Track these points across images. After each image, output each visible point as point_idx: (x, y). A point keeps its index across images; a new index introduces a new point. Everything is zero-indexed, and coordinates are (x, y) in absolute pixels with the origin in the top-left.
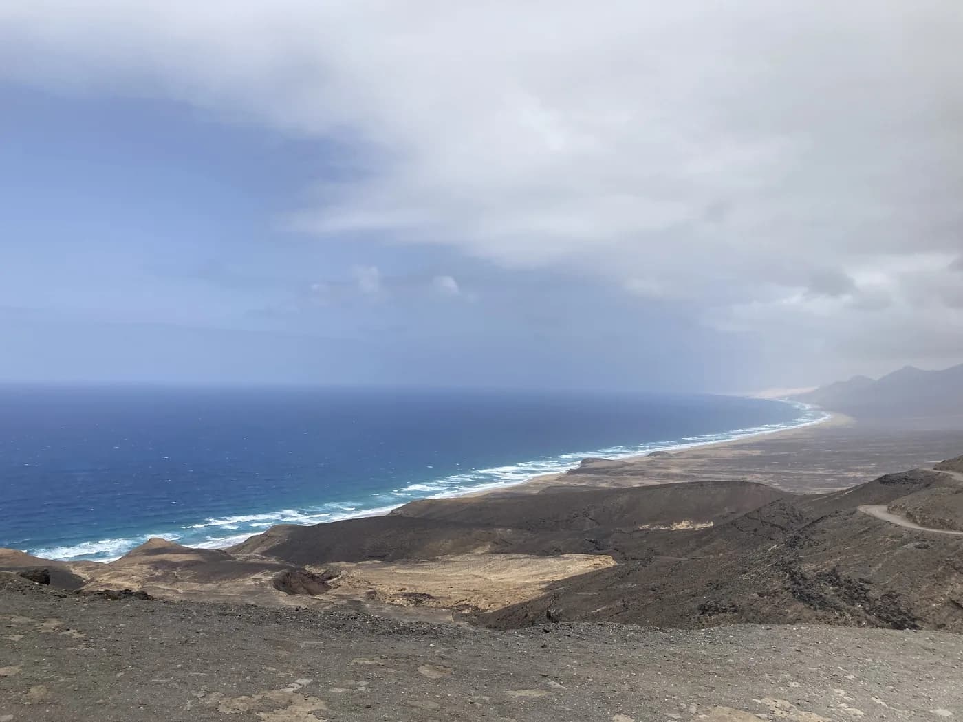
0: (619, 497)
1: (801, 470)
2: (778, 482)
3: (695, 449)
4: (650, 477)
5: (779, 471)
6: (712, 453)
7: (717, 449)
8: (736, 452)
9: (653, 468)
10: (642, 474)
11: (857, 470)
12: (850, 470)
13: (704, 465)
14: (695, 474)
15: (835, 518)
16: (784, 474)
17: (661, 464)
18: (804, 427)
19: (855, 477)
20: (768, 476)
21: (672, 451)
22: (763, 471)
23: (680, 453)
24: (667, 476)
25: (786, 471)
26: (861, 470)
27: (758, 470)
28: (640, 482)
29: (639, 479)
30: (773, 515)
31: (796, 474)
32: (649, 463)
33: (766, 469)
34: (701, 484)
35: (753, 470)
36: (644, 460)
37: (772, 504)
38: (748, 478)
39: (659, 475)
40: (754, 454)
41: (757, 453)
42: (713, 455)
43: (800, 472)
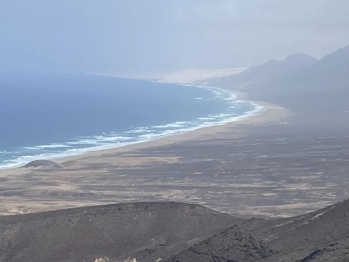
0: (4, 229)
1: (231, 182)
2: (204, 200)
3: (89, 156)
4: (32, 197)
5: (205, 185)
6: (114, 161)
7: (119, 155)
8: (146, 160)
9: (35, 185)
10: (20, 194)
11: (300, 181)
12: (292, 182)
13: (104, 178)
14: (93, 192)
15: (332, 253)
16: (209, 188)
17: (44, 179)
18: (229, 123)
19: (297, 190)
20: (190, 192)
21: (61, 159)
22: (183, 185)
23: (70, 162)
24: (55, 195)
25: (213, 185)
26: (306, 181)
27: (177, 183)
28: (19, 205)
29: (16, 201)
30: (226, 247)
31: (227, 189)
32: (27, 177)
33: (186, 182)
34: (119, 207)
35: (169, 183)
36: (20, 174)
37: (225, 232)
38: (165, 196)
39: (44, 194)
40: (169, 162)
41: (174, 159)
42: (115, 164)
43: (232, 185)
